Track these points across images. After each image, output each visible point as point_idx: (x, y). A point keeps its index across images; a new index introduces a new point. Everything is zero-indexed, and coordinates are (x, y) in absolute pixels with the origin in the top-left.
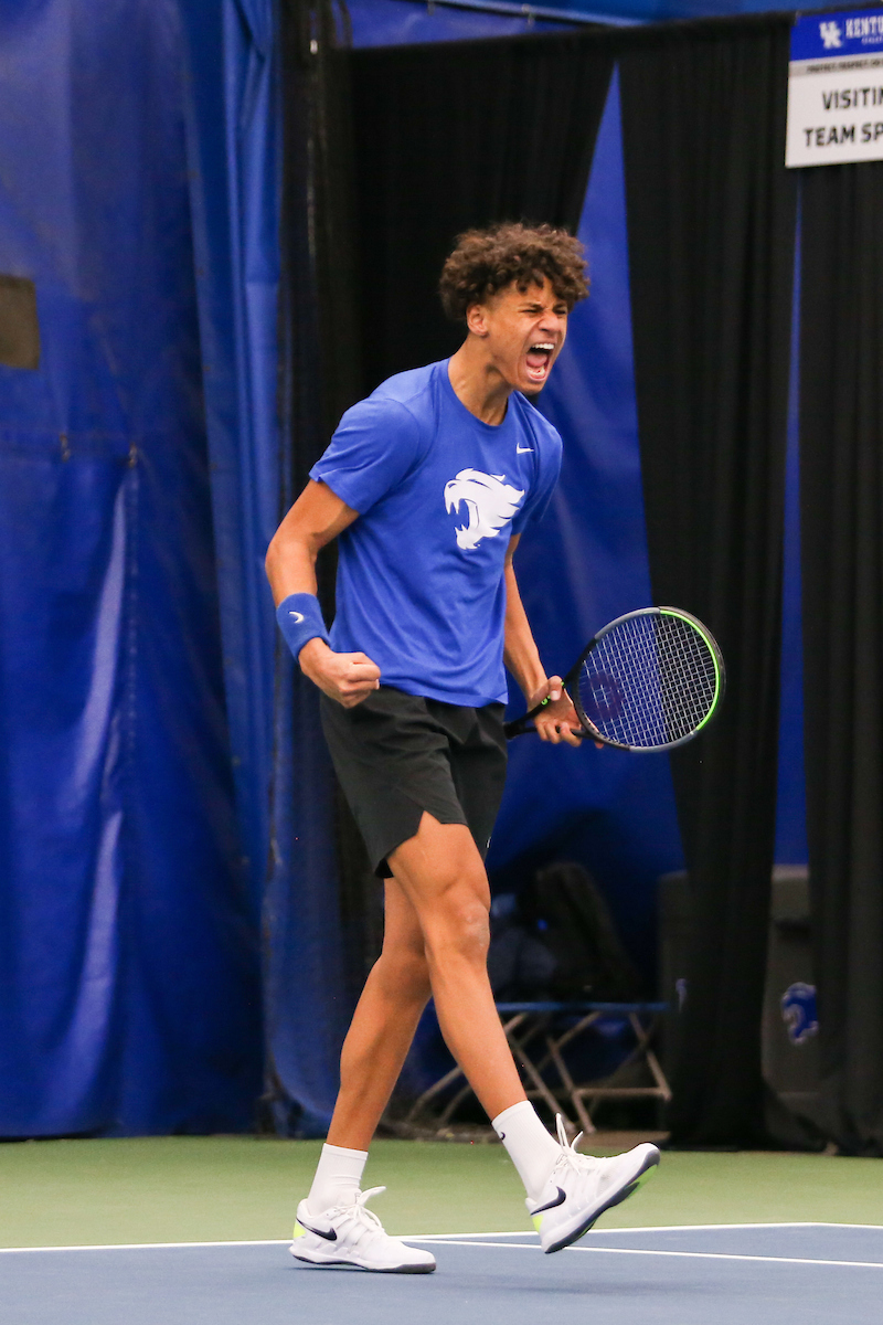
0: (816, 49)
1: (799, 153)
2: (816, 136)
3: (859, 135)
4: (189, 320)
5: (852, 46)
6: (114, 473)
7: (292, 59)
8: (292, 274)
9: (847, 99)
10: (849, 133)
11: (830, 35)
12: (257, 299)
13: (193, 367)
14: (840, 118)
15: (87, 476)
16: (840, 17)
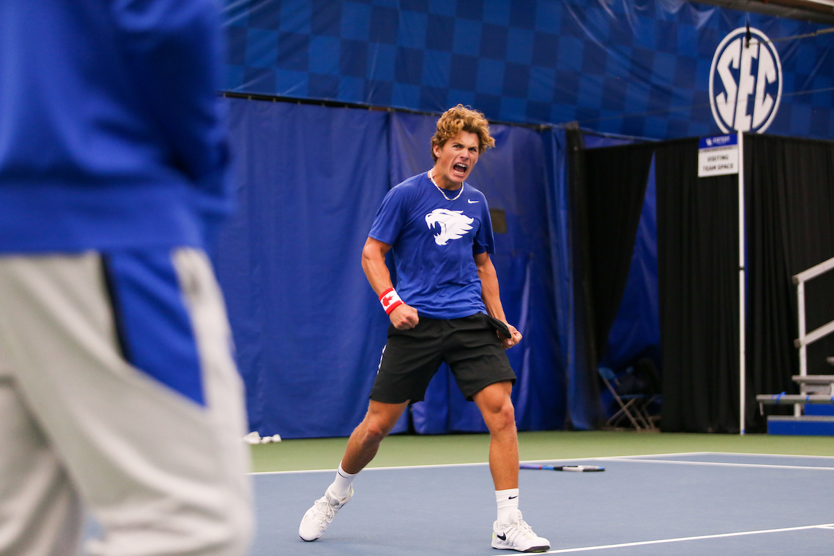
0: (705, 146)
1: (702, 173)
2: (707, 169)
3: (717, 168)
4: (545, 220)
5: (715, 145)
6: (526, 260)
7: (570, 153)
8: (572, 207)
9: (714, 159)
10: (714, 168)
11: (709, 142)
12: (562, 214)
13: (547, 232)
14: (712, 164)
15: (519, 261)
16: (712, 137)
